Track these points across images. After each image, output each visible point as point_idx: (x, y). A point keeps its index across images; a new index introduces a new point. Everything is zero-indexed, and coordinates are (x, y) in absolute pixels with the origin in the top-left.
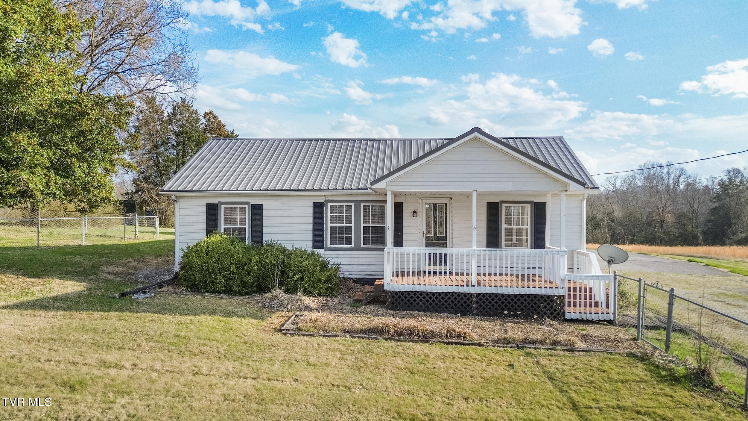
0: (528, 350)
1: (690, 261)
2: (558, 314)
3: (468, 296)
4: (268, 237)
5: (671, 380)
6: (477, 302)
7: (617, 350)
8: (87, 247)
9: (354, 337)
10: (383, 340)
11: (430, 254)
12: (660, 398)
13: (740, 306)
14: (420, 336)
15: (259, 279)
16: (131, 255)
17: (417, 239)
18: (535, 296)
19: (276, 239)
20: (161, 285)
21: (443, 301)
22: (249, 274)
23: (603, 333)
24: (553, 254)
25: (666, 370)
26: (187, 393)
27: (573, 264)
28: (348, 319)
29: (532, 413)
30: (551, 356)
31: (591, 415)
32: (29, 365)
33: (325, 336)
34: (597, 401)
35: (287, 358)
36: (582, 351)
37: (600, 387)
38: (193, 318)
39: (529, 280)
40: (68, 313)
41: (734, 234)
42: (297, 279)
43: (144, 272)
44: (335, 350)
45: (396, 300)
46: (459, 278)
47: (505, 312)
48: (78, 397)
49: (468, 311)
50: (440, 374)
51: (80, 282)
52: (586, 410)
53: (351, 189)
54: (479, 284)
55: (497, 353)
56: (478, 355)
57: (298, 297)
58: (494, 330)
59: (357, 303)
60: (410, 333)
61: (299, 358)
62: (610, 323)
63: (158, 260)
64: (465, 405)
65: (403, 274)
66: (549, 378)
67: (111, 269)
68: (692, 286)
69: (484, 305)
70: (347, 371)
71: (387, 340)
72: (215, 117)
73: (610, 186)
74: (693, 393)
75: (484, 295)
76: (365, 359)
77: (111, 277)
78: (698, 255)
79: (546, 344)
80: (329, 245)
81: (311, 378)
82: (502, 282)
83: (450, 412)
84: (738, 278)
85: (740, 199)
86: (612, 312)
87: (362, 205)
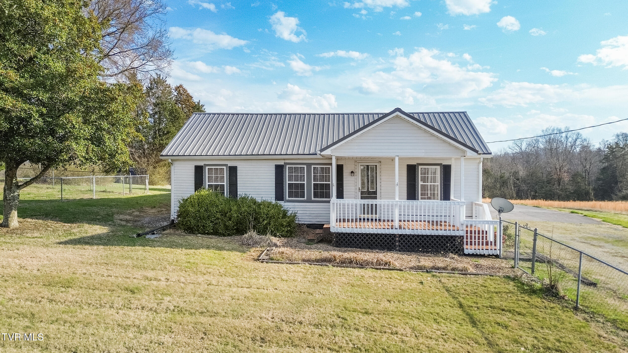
0: (434, 273)
1: (572, 212)
2: (459, 250)
3: (393, 237)
4: (241, 191)
5: (530, 292)
6: (400, 241)
7: (498, 274)
8: (98, 200)
9: (311, 264)
10: (331, 266)
11: (364, 205)
12: (520, 302)
13: (600, 247)
14: (358, 264)
15: (237, 224)
16: (133, 207)
17: (354, 193)
18: (442, 237)
19: (248, 193)
20: (164, 229)
21: (374, 241)
22: (230, 220)
23: (490, 263)
24: (455, 204)
25: (529, 286)
26: (207, 295)
27: (472, 213)
28: (305, 253)
29: (432, 309)
30: (450, 277)
31: (471, 311)
32: (98, 279)
33: (290, 263)
34: (477, 303)
35: (267, 277)
36: (473, 274)
37: (481, 296)
38: (196, 251)
39: (437, 225)
40: (106, 247)
41: (620, 191)
42: (266, 224)
43: (147, 219)
44: (299, 272)
45: (340, 240)
46: (386, 223)
47: (420, 249)
48: (139, 296)
49: (393, 248)
50: (372, 287)
51: (103, 226)
52: (468, 308)
53: (304, 154)
54: (400, 227)
55: (412, 275)
56: (399, 276)
57: (267, 237)
58: (411, 261)
59: (310, 242)
60: (351, 262)
61: (275, 276)
62: (497, 256)
63: (154, 211)
64: (389, 305)
65: (344, 220)
66: (447, 290)
67: (121, 217)
68: (568, 232)
69: (404, 244)
70: (309, 284)
71: (334, 266)
72: (184, 90)
73: (517, 148)
74: (544, 300)
75: (404, 236)
76: (320, 278)
77: (124, 223)
78: (586, 209)
79: (447, 270)
80: (287, 198)
81: (286, 288)
82: (417, 226)
83: (379, 308)
84: (608, 226)
85: (625, 160)
86: (499, 248)
87: (313, 166)
